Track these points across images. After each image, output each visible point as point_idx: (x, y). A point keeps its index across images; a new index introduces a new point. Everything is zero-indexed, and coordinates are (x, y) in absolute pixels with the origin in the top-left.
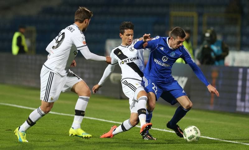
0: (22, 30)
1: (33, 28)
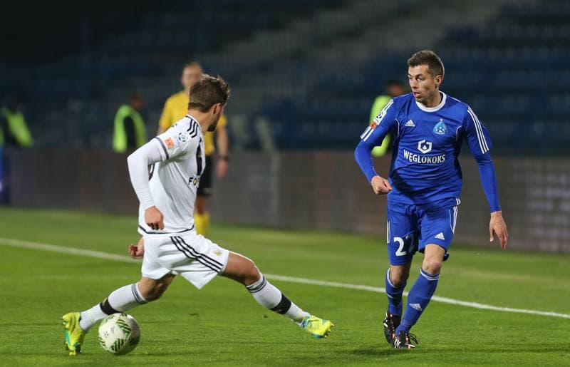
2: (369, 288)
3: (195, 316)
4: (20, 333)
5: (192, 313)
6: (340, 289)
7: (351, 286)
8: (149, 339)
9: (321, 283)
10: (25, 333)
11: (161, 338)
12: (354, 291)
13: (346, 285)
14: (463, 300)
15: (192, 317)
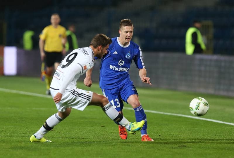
0: (198, 25)
1: (209, 23)
2: (183, 116)
3: (104, 127)
4: (24, 134)
5: (102, 126)
6: (170, 116)
7: (176, 115)
8: (82, 138)
9: (162, 113)
10: (26, 134)
11: (88, 137)
12: (176, 117)
13: (173, 114)
14: (226, 122)
15: (102, 128)
